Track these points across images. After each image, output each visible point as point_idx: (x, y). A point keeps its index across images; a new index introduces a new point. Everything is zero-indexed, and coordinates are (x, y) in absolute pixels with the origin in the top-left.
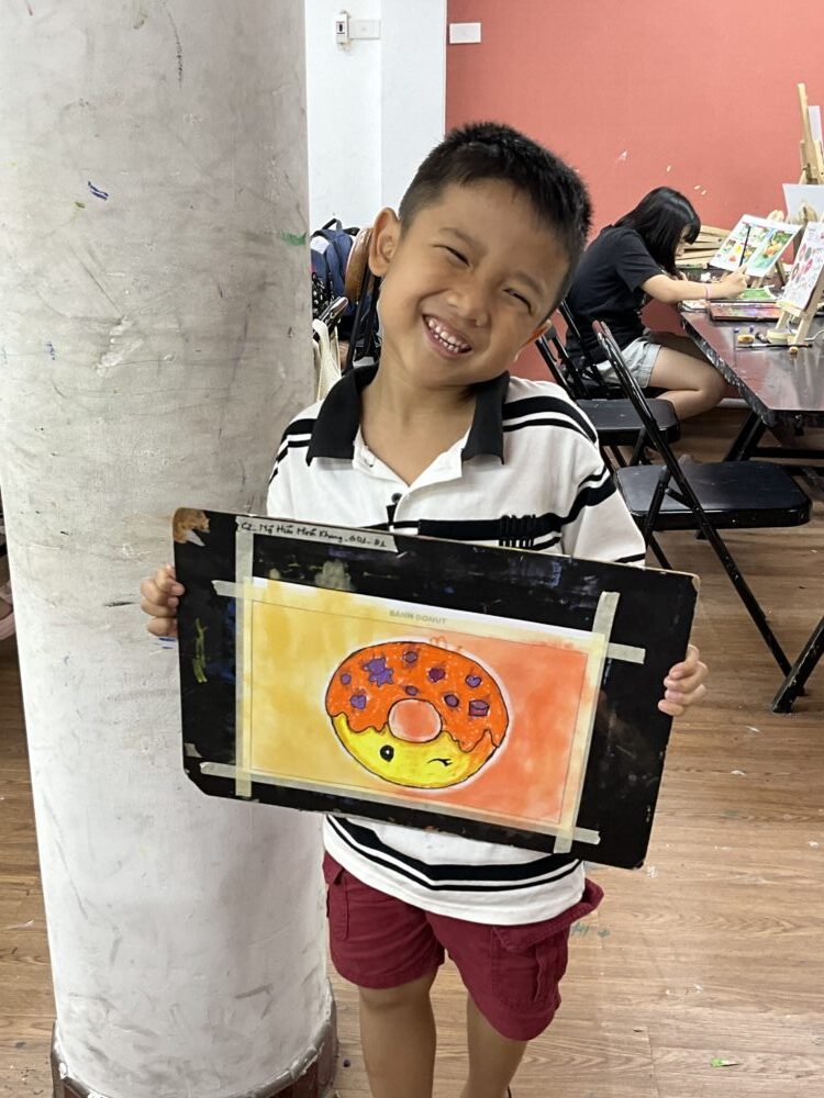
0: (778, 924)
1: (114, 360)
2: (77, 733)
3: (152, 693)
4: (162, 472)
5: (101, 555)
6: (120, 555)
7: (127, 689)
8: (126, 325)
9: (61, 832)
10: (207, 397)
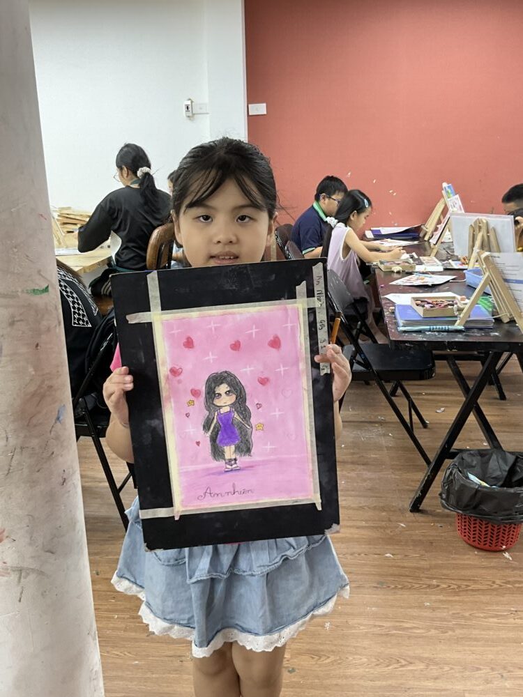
0: (398, 661)
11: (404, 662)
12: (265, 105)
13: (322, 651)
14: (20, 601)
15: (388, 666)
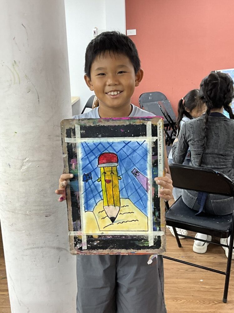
0: (214, 302)
1: (24, 168)
2: (17, 258)
3: (35, 248)
4: (36, 193)
5: (22, 214)
6: (27, 214)
7: (29, 247)
8: (27, 159)
9: (14, 283)
10: (47, 174)
11: (216, 302)
12: (135, 30)
13: (178, 298)
14: (59, 262)
15: (209, 304)
